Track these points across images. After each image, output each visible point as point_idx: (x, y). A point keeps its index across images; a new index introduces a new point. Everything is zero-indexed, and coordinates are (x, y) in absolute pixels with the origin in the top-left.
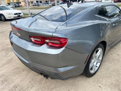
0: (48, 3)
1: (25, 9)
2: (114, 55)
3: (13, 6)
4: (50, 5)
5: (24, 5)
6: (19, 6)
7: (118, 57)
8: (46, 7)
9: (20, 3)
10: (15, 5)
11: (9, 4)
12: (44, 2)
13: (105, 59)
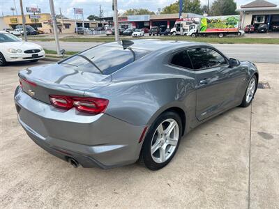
0: (103, 29)
1: (49, 40)
2: (210, 136)
3: (22, 32)
4: (108, 32)
5: (49, 32)
6: (36, 33)
7: (215, 139)
8: (98, 36)
9: (40, 25)
10: (27, 29)
11: (14, 27)
12: (94, 26)
13: (193, 143)
